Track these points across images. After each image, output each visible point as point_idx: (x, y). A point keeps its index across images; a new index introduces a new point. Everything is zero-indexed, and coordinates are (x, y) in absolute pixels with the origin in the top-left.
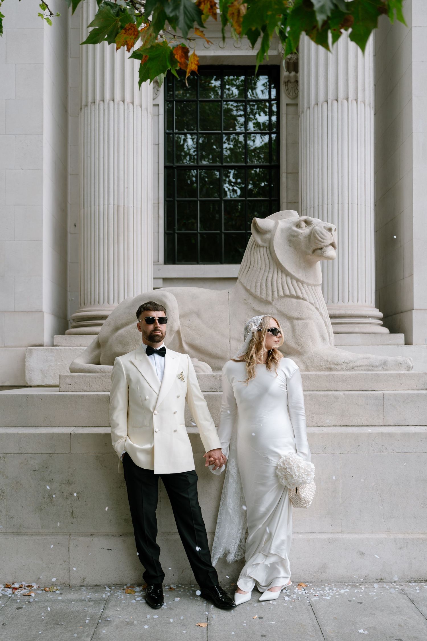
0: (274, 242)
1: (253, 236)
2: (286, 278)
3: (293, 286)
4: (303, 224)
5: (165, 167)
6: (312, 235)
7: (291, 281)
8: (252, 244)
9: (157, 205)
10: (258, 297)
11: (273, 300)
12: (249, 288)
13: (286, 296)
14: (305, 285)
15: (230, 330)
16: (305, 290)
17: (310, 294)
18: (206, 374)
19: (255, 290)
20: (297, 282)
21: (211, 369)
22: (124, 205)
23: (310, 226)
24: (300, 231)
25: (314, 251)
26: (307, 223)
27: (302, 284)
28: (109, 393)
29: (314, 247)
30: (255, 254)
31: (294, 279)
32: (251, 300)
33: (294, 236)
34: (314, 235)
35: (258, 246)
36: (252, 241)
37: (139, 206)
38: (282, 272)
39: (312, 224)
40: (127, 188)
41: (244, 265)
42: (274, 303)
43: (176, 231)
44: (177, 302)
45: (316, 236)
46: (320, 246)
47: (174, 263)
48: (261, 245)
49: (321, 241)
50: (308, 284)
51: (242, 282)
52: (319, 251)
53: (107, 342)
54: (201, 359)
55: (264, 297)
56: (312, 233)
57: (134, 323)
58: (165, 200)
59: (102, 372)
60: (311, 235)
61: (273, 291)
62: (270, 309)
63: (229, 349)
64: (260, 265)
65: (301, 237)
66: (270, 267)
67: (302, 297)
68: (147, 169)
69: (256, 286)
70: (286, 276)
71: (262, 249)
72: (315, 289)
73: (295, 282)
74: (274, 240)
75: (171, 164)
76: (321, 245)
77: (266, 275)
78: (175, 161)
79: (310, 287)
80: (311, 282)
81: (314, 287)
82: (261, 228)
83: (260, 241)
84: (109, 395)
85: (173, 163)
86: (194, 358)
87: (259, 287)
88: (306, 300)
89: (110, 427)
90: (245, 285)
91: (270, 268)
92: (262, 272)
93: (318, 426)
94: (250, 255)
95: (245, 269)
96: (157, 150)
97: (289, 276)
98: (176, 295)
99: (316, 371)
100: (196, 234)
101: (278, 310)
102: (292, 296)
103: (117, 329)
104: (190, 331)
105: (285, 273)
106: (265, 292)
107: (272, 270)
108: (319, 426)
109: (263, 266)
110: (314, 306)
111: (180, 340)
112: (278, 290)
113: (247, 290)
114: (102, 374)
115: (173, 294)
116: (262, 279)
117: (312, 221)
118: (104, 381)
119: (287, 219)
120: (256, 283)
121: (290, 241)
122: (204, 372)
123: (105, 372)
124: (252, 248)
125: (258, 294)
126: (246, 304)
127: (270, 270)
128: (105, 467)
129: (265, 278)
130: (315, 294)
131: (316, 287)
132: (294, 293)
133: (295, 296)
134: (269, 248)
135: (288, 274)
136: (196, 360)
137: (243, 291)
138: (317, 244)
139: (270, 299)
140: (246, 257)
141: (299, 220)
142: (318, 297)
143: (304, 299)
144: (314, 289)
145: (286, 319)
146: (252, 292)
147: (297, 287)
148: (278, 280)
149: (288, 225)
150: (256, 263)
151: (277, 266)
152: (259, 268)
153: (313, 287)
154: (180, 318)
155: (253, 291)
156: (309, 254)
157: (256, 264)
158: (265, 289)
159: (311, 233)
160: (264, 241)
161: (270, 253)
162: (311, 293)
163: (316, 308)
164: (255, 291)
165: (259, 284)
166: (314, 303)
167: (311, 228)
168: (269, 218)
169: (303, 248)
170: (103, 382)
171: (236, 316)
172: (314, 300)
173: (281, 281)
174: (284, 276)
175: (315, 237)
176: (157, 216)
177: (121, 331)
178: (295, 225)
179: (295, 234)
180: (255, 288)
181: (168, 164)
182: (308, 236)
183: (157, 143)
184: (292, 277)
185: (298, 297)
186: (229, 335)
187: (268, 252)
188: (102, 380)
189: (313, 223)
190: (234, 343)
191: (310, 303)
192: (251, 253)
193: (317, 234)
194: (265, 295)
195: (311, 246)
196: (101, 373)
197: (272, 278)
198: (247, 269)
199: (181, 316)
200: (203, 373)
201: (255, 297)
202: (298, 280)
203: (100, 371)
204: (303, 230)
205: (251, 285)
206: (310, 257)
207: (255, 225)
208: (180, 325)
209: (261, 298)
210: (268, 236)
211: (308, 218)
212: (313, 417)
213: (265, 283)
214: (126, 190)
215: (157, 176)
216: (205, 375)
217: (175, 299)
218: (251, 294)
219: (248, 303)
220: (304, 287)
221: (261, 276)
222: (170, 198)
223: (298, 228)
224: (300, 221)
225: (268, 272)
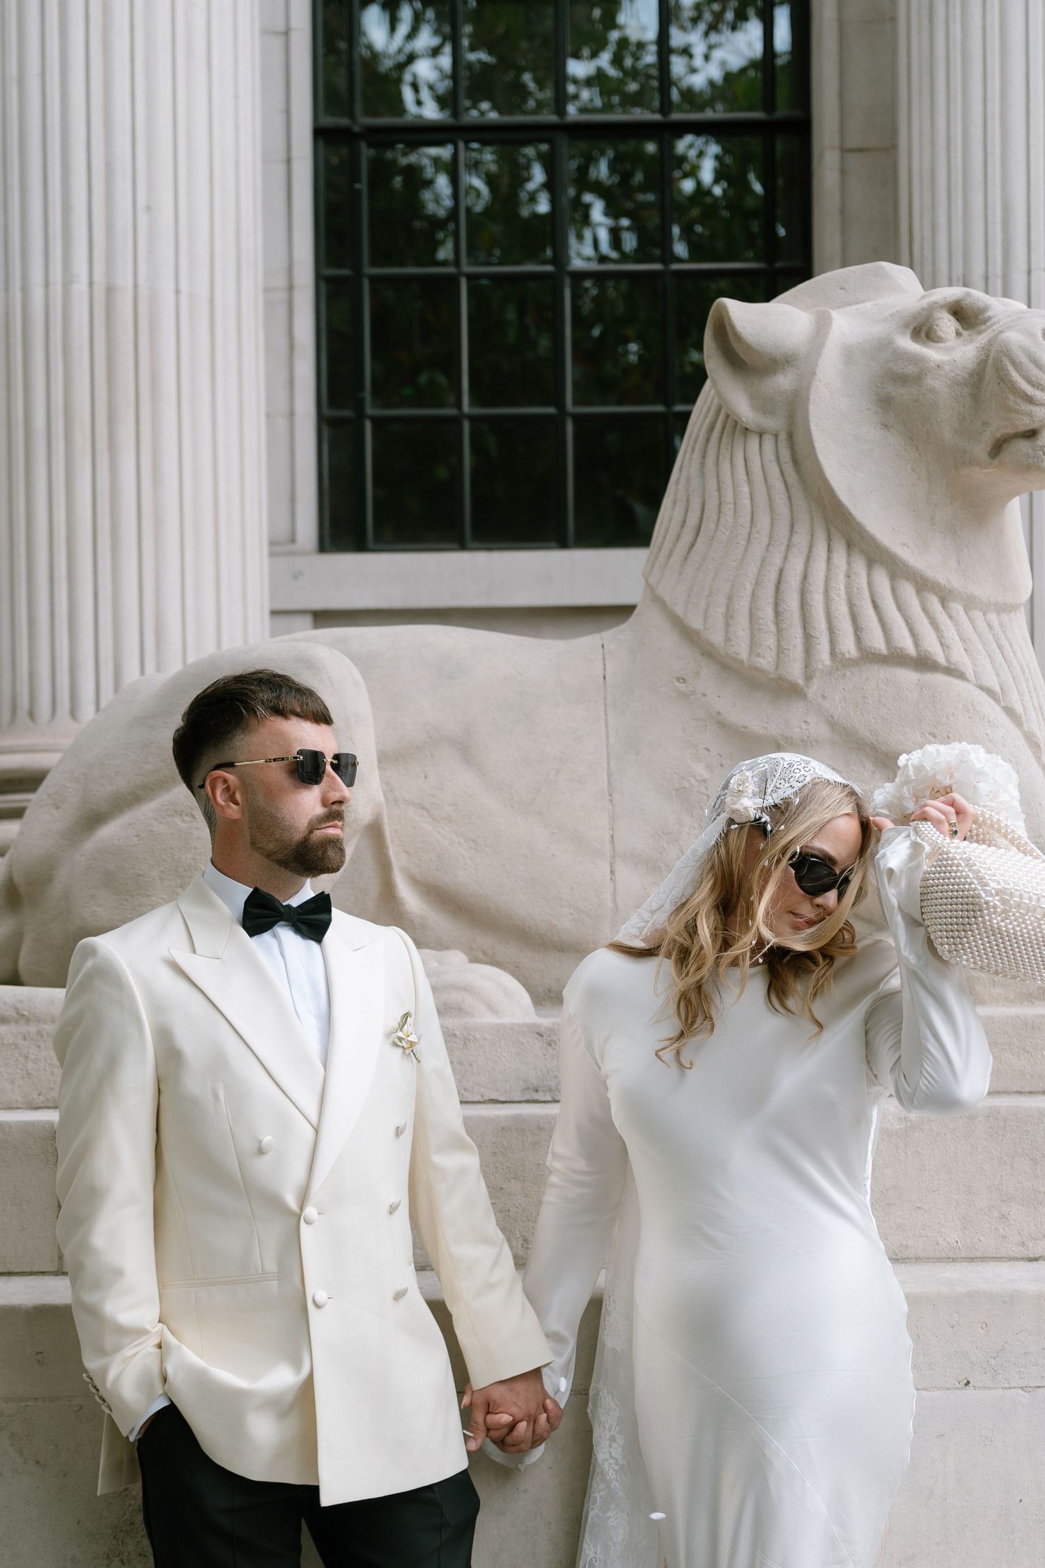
0: (812, 407)
1: (714, 382)
2: (869, 575)
3: (899, 609)
4: (947, 325)
5: (321, 134)
6: (990, 370)
7: (893, 590)
8: (708, 421)
9: (282, 295)
10: (741, 662)
11: (808, 677)
12: (695, 622)
13: (869, 657)
14: (957, 608)
15: (613, 817)
16: (958, 631)
17: (980, 647)
18: (507, 1020)
19: (727, 632)
20: (919, 592)
21: (526, 998)
22: (136, 286)
23: (980, 333)
24: (932, 353)
25: (998, 447)
26: (964, 315)
27: (943, 602)
28: (53, 1116)
29: (997, 427)
30: (726, 466)
31: (907, 580)
32: (707, 682)
33: (902, 379)
34: (997, 370)
35: (736, 429)
36: (708, 411)
37: (204, 291)
38: (850, 546)
39: (985, 322)
40: (149, 208)
41: (671, 518)
42: (813, 691)
43: (370, 410)
44: (369, 691)
45: (1008, 374)
46: (1026, 420)
47: (360, 546)
48: (751, 426)
49: (1030, 400)
50: (970, 603)
51: (667, 598)
52: (1023, 446)
53: (50, 879)
54: (481, 955)
55: (766, 662)
56: (990, 361)
57: (168, 789)
58: (319, 277)
59: (21, 1017)
60: (984, 369)
61: (808, 638)
62: (796, 718)
63: (609, 904)
64: (748, 518)
65: (936, 383)
66: (792, 526)
67: (941, 659)
68: (237, 128)
69: (729, 616)
70: (870, 563)
71: (754, 442)
72: (1002, 625)
73: (908, 591)
74: (812, 397)
75: (344, 121)
76: (1030, 415)
77: (777, 560)
78: (358, 108)
79: (978, 615)
80: (984, 590)
81: (998, 614)
82: (749, 347)
83: (743, 408)
84: (51, 1124)
85: (352, 116)
86: (447, 948)
87: (742, 620)
88: (961, 676)
89: (60, 1272)
90: (679, 611)
91: (796, 528)
92: (757, 550)
93: (1030, 1260)
94: (702, 474)
95: (678, 537)
96: (278, 58)
97: (882, 563)
98: (365, 663)
99: (1012, 1002)
100: (456, 421)
101: (832, 724)
102: (895, 658)
103: (93, 819)
104: (429, 827)
105: (862, 552)
106: (771, 641)
107: (801, 539)
108: (1036, 1259)
109: (764, 522)
110: (997, 701)
111: (385, 867)
112: (831, 630)
113: (689, 635)
114: (23, 1028)
115: (351, 658)
116: (758, 583)
117: (985, 309)
118: (35, 1061)
119: (868, 305)
120: (730, 598)
121: (885, 403)
122: (494, 1010)
123: (37, 1019)
124: (708, 440)
125: (741, 649)
126: (685, 696)
127: (795, 539)
128: (38, 1463)
129: (773, 576)
130: (1001, 648)
131: (1005, 617)
132: (907, 645)
133: (911, 658)
134: (790, 436)
135: (876, 555)
136: (457, 958)
137: (669, 640)
138: (1010, 410)
139: (795, 671)
140: (682, 481)
141: (925, 303)
142: (1014, 662)
143: (952, 671)
144: (995, 624)
145: (870, 766)
146: (711, 645)
147: (922, 614)
148: (833, 584)
149: (877, 330)
150: (728, 510)
151: (825, 519)
152: (744, 532)
153: (992, 617)
154: (379, 768)
155: (717, 638)
156: (973, 462)
157: (731, 513)
158: (773, 628)
159: (982, 364)
160: (763, 404)
161: (795, 462)
162: (984, 644)
163: (1009, 711)
164: (727, 639)
165: (743, 605)
166: (998, 689)
167: (982, 339)
168: (787, 303)
169: (947, 434)
170: (30, 1065)
171: (637, 753)
172: (998, 675)
173: (848, 587)
174: (860, 567)
175: (1003, 379)
176: (283, 341)
177: (109, 831)
178: (906, 326)
179: (910, 370)
180: (727, 625)
181: (328, 121)
182: (971, 375)
183: (281, 27)
184: (897, 570)
185: (924, 663)
186: (608, 840)
187: (785, 454)
188: (26, 1057)
189: (990, 318)
190: (629, 878)
191: (981, 688)
192: (703, 465)
193: (1013, 363)
194: (774, 654)
195: (986, 424)
196: (16, 1022)
197: (805, 577)
198: (687, 537)
199: (385, 759)
200: (488, 1019)
201: (727, 666)
202: (923, 585)
203: (15, 1015)
204: (947, 350)
205: (706, 611)
206: (979, 475)
207: (725, 332)
208: (381, 798)
209: (756, 669)
210: (783, 382)
211: (968, 294)
212: (1004, 1217)
213: (771, 600)
214: (142, 218)
215: (280, 169)
216: (499, 1028)
217: (357, 674)
218: (708, 652)
219: (693, 693)
220: (951, 617)
221: (752, 570)
222: (340, 266)
223: (923, 343)
224: (933, 307)
225: (783, 548)
